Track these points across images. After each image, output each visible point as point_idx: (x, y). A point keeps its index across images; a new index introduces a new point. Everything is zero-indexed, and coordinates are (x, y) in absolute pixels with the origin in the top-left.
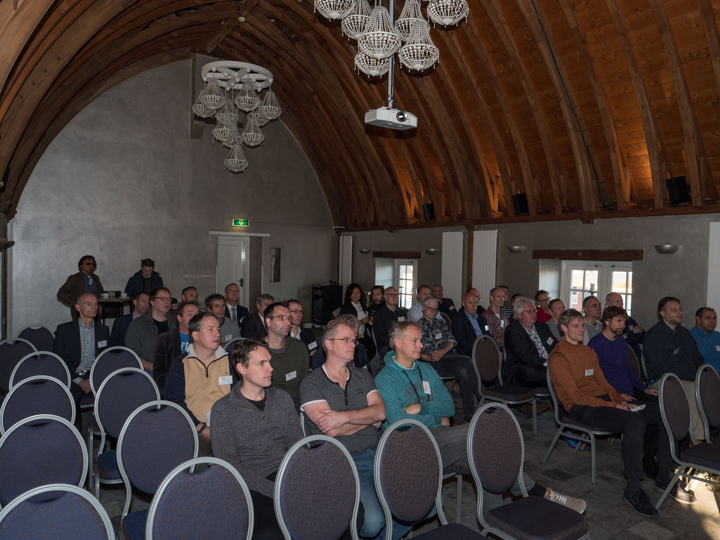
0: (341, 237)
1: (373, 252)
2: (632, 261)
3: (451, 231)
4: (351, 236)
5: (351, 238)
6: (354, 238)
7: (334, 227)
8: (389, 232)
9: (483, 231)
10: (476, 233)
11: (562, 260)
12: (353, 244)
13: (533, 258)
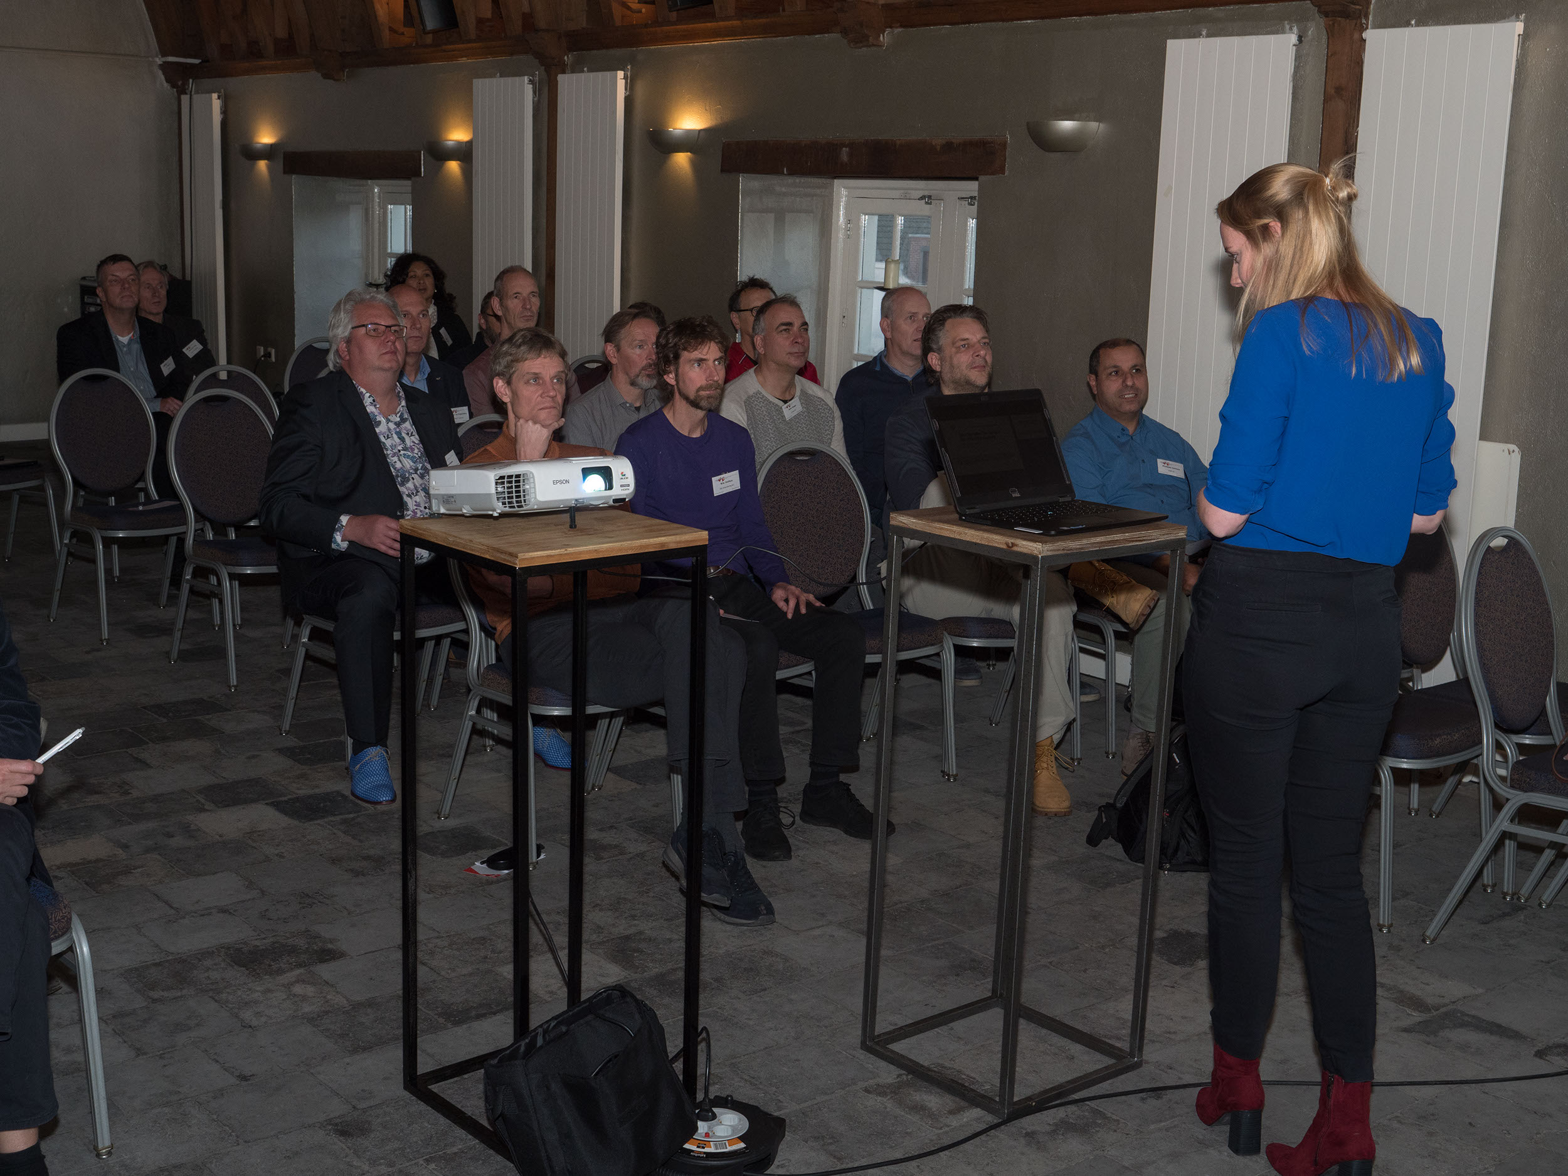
0: (185, 99)
1: (284, 153)
2: (976, 179)
3: (501, 76)
4: (215, 96)
5: (216, 104)
6: (226, 100)
7: (159, 60)
8: (326, 76)
9: (592, 75)
10: (565, 81)
11: (835, 178)
12: (224, 124)
13: (722, 171)
